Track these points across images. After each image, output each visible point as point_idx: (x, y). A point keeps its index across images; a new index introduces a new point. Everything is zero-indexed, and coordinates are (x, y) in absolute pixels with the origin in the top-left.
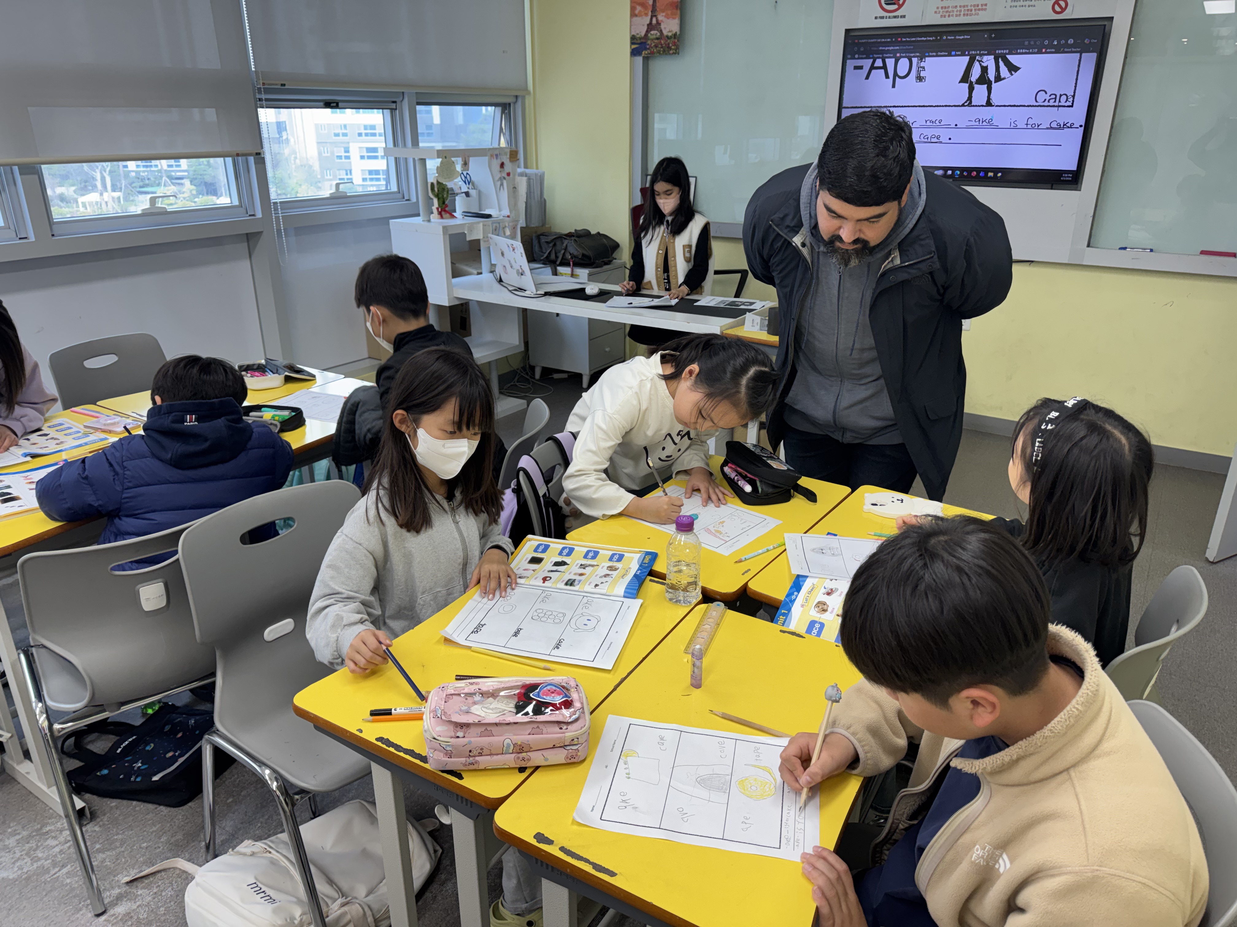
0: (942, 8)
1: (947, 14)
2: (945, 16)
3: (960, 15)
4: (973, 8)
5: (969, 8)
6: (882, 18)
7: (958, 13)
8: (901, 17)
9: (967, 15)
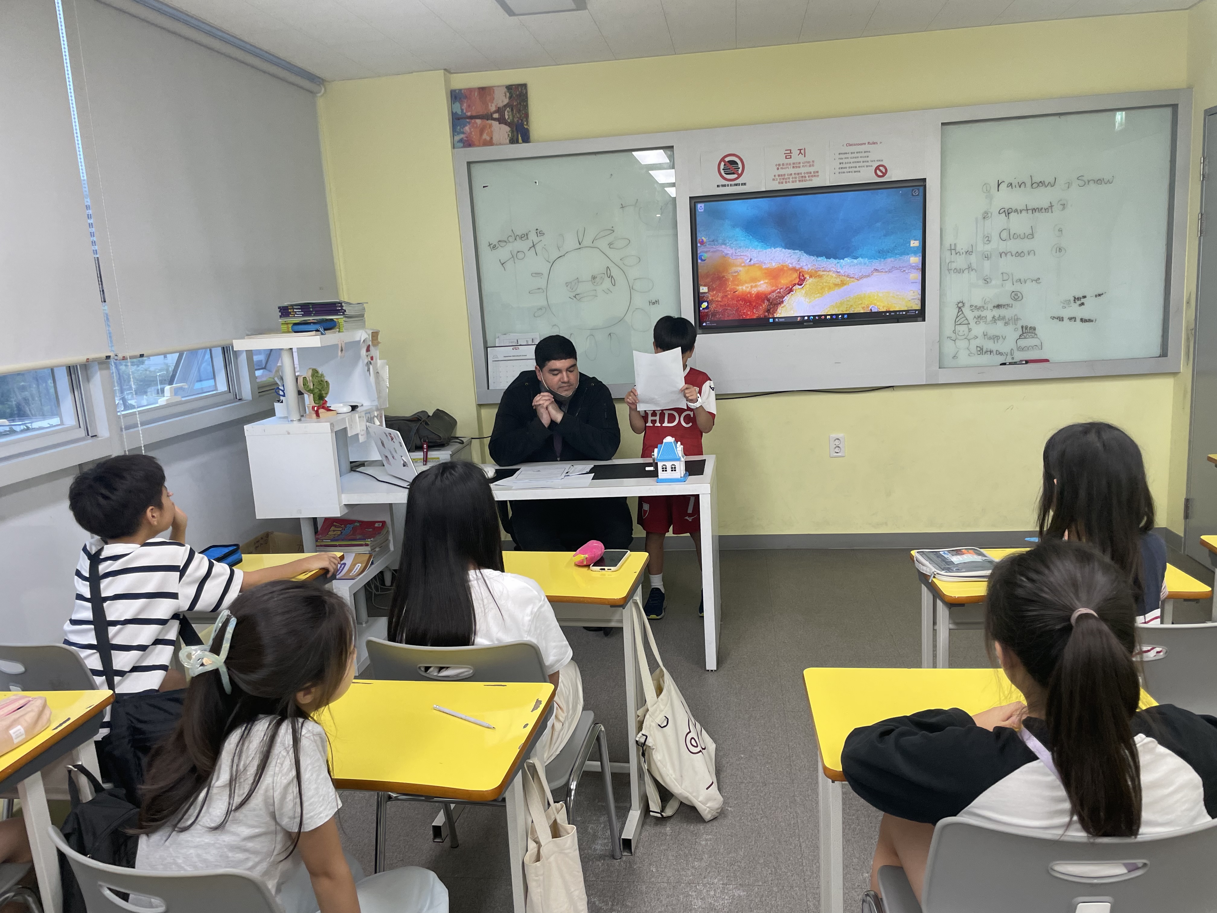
0: (779, 176)
1: (784, 181)
2: (782, 183)
3: (796, 181)
4: (807, 176)
5: (803, 175)
6: (724, 186)
7: (794, 180)
8: (742, 184)
9: (802, 181)
